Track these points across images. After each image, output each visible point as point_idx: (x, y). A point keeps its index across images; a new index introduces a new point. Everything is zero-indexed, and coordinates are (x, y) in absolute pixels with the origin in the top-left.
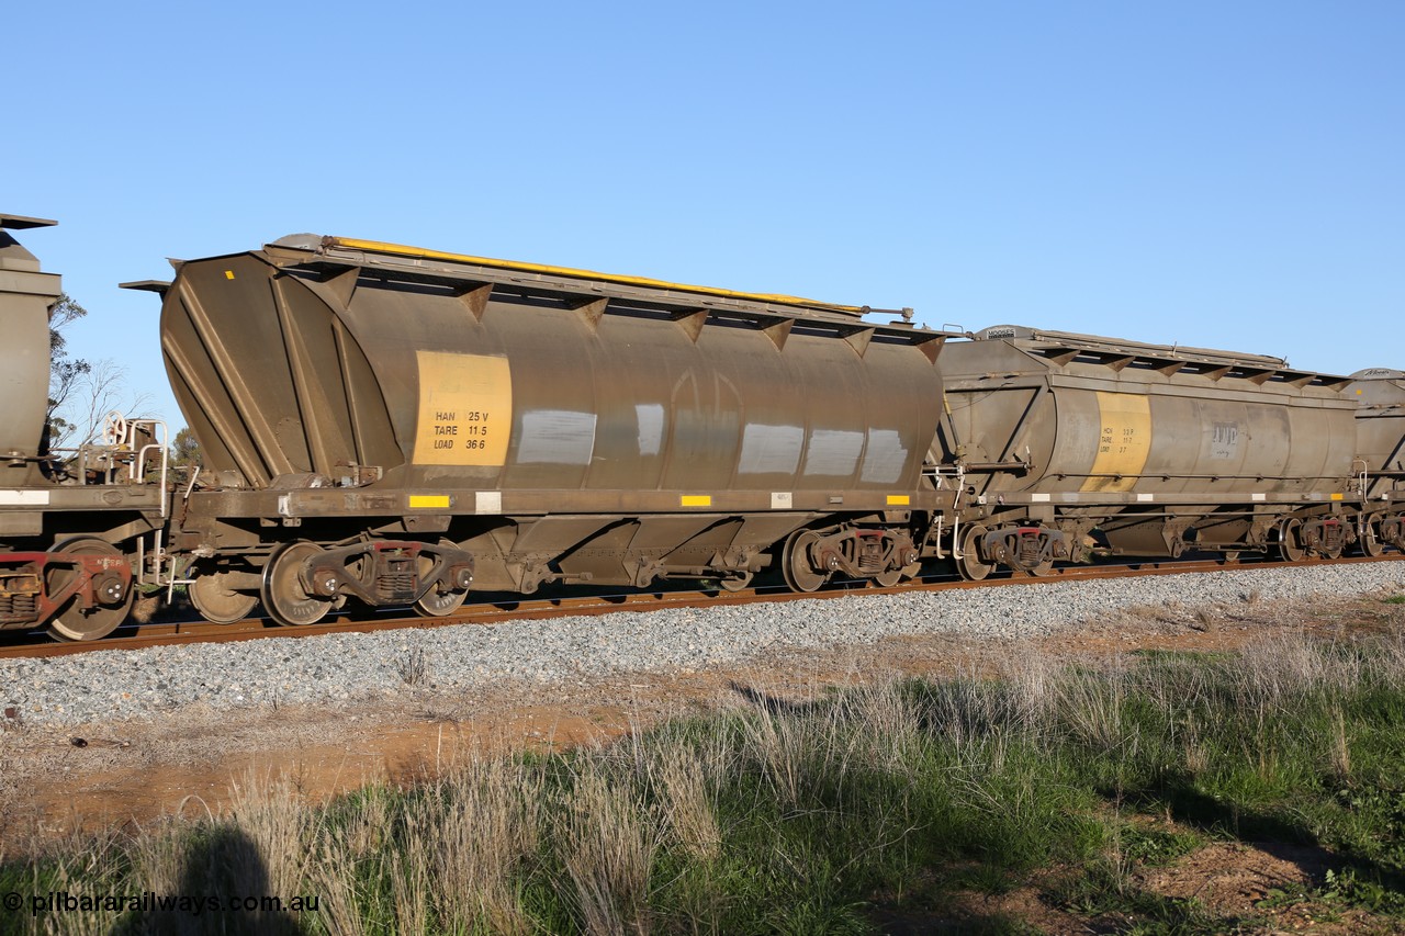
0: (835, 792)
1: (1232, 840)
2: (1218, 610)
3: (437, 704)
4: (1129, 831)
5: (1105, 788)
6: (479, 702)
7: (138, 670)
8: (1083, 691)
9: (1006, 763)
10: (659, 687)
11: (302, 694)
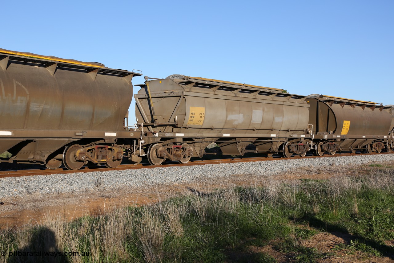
0: (216, 218)
1: (325, 232)
2: (324, 168)
3: (105, 193)
4: (297, 229)
5: (291, 217)
6: (117, 192)
7: (19, 183)
8: (286, 191)
9: (264, 210)
10: (168, 188)
11: (66, 190)
